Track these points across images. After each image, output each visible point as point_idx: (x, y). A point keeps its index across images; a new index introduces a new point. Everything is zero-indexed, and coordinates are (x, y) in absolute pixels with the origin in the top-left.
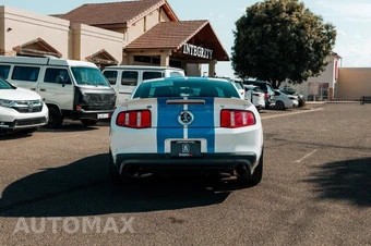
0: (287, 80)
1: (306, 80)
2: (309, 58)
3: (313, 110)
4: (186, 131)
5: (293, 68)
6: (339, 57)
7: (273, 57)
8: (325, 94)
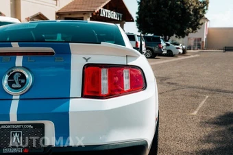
0: (175, 35)
1: (187, 35)
2: (190, 19)
3: (192, 56)
4: (14, 106)
5: (179, 26)
6: (208, 21)
7: (165, 19)
8: (199, 45)
